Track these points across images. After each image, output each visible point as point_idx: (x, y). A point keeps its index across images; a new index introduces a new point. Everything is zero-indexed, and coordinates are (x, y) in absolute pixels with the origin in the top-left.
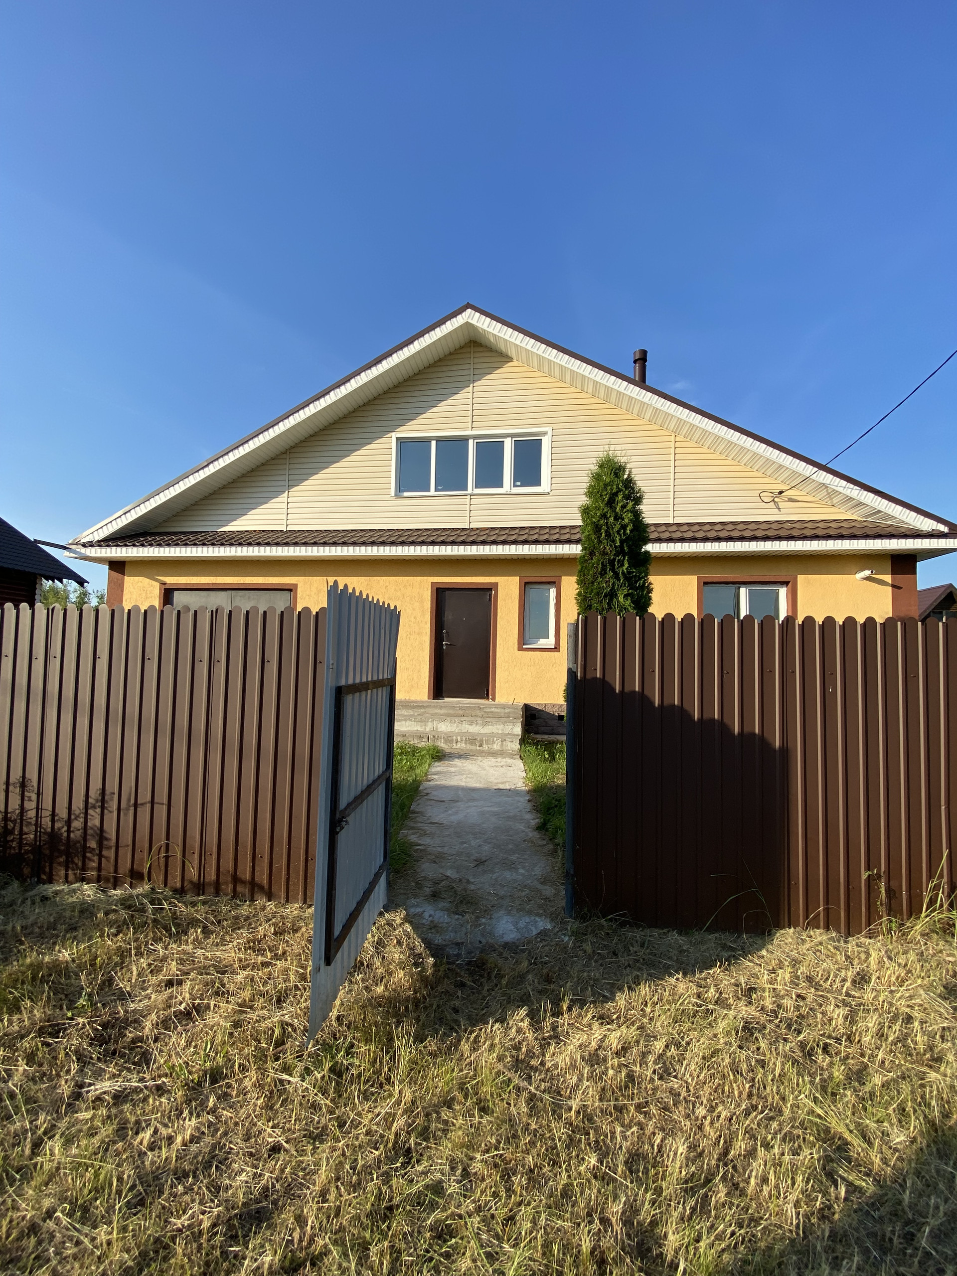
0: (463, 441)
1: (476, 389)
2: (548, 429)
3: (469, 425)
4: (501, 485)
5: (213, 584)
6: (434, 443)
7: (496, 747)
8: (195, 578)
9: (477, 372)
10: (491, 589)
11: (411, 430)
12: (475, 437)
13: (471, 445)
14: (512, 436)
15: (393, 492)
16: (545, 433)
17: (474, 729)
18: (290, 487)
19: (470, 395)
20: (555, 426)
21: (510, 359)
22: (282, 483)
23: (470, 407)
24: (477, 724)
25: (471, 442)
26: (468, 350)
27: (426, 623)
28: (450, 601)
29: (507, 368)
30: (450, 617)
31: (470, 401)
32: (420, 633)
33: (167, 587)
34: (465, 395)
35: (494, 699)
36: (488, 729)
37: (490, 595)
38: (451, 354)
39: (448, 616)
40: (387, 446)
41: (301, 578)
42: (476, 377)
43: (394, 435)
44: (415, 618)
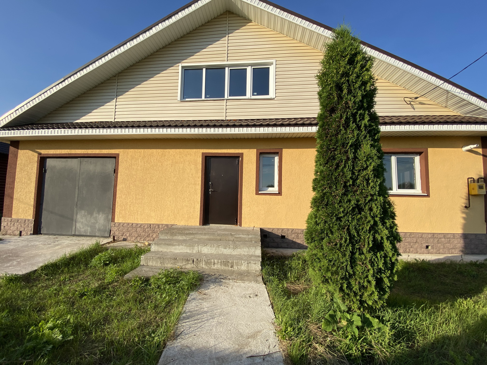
0: (222, 68)
1: (229, 38)
2: (273, 61)
3: (226, 59)
4: (245, 95)
5: (69, 154)
6: (204, 70)
7: (244, 268)
8: (58, 150)
9: (230, 28)
10: (239, 157)
11: (191, 62)
12: (229, 66)
13: (227, 70)
14: (251, 65)
15: (179, 98)
16: (272, 64)
17: (227, 251)
18: (117, 96)
19: (226, 42)
20: (277, 59)
21: (251, 21)
22: (113, 94)
23: (226, 49)
24: (229, 248)
25: (227, 69)
26: (225, 16)
27: (199, 178)
28: (214, 164)
29: (249, 26)
30: (214, 174)
31: (226, 45)
32: (195, 184)
33: (42, 156)
34: (223, 42)
35: (241, 225)
36: (237, 252)
37: (238, 161)
38: (215, 18)
39: (213, 174)
40: (176, 71)
41: (121, 150)
42: (230, 31)
43: (180, 65)
44: (192, 175)
